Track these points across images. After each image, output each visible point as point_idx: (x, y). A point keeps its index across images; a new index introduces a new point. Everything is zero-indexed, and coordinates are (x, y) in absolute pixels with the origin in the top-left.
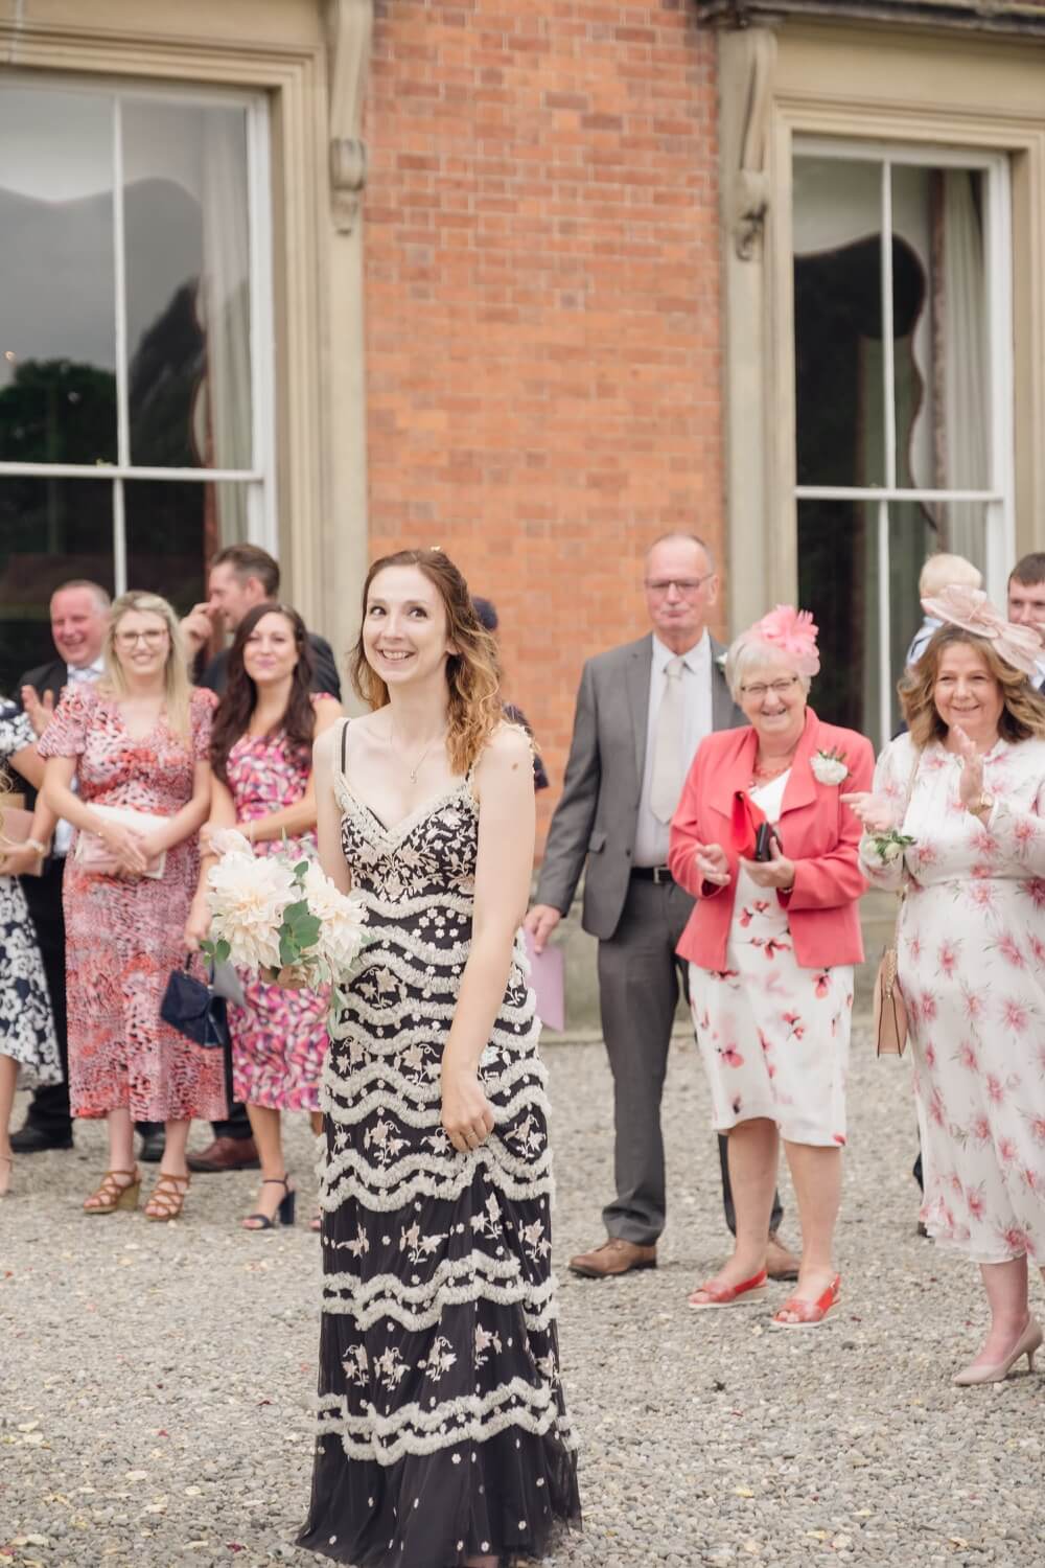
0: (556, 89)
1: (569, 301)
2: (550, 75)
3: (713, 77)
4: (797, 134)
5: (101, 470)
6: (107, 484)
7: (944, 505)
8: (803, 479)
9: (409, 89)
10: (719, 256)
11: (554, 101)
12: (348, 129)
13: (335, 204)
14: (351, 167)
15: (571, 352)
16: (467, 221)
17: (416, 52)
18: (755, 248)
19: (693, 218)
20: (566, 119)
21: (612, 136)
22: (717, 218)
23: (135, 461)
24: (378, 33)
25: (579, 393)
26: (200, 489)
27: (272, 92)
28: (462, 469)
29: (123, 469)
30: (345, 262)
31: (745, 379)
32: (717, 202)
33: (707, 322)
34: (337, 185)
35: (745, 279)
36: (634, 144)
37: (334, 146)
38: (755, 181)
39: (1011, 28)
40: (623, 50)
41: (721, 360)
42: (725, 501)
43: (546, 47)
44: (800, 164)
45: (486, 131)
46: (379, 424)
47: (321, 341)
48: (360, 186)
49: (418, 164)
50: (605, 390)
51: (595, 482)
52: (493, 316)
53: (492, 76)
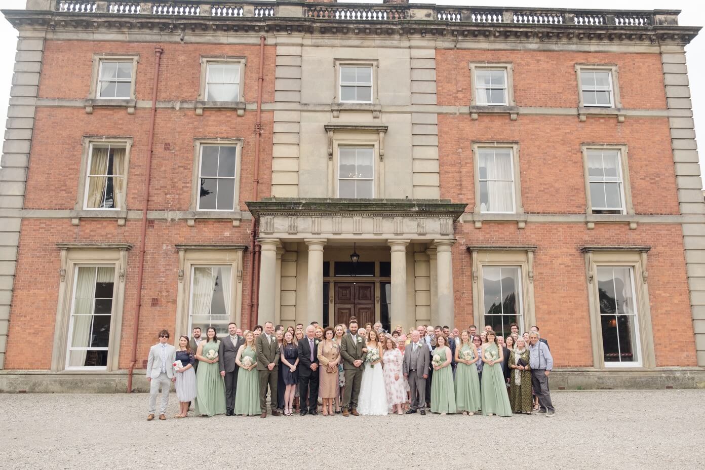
0: (561, 262)
1: (564, 290)
2: (560, 261)
3: (584, 259)
4: (597, 266)
5: (500, 314)
6: (501, 316)
7: (629, 316)
8: (601, 313)
9: (540, 264)
10: (586, 283)
11: (560, 264)
12: (531, 269)
13: (529, 280)
14: (531, 275)
15: (565, 297)
16: (548, 280)
17: (540, 259)
18: (592, 282)
19: (582, 278)
20: (562, 266)
21: (570, 268)
22: (586, 278)
23: (504, 313)
24: (535, 258)
25: (566, 302)
26: (515, 316)
27: (521, 266)
28: (549, 313)
29: (503, 314)
30: (531, 287)
31: (591, 300)
32: (586, 276)
33: (585, 292)
34: (529, 277)
35: (591, 286)
36: (573, 269)
37: (529, 272)
38: (591, 273)
39: (629, 250)
40: (570, 257)
41: (588, 297)
42: (590, 316)
43: (559, 257)
44: (597, 269)
45: (551, 269)
46: (537, 308)
47: (528, 297)
48: (533, 277)
49: (542, 273)
50: (570, 302)
51: (569, 314)
52: (553, 293)
53: (551, 262)
